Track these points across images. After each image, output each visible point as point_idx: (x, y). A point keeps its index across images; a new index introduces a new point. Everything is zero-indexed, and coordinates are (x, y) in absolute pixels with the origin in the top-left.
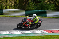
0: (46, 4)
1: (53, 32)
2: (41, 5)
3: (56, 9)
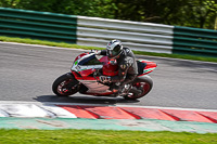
3: (123, 10)
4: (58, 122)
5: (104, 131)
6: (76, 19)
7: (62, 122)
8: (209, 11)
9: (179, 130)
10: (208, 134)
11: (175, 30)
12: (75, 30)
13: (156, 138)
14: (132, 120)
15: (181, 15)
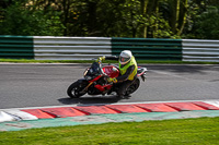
0: (31, 13)
1: (55, 117)
2: (12, 16)
3: (70, 29)
4: (23, 124)
5: (60, 128)
6: (32, 39)
7: (26, 123)
8: (139, 23)
9: (121, 121)
10: (145, 122)
11: (112, 41)
12: (32, 48)
13: (103, 129)
14: (83, 117)
15: (117, 29)
